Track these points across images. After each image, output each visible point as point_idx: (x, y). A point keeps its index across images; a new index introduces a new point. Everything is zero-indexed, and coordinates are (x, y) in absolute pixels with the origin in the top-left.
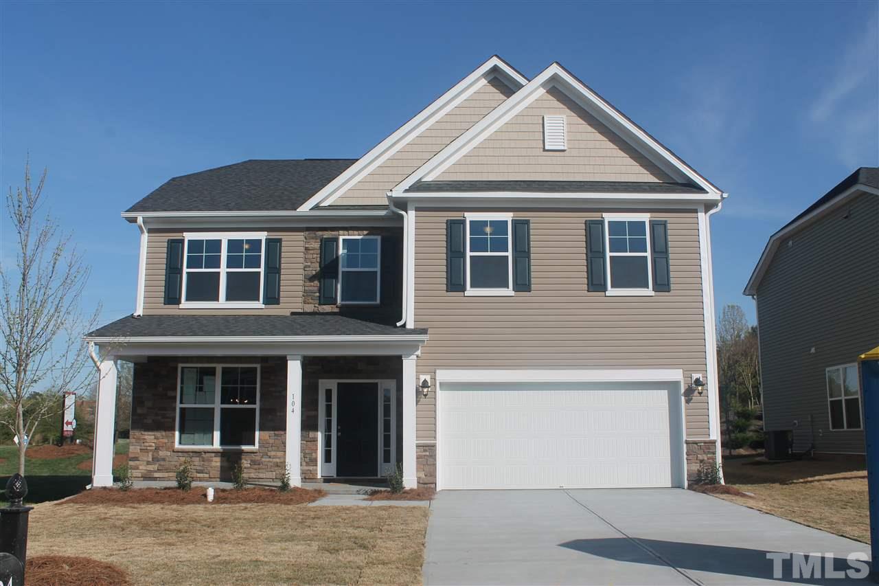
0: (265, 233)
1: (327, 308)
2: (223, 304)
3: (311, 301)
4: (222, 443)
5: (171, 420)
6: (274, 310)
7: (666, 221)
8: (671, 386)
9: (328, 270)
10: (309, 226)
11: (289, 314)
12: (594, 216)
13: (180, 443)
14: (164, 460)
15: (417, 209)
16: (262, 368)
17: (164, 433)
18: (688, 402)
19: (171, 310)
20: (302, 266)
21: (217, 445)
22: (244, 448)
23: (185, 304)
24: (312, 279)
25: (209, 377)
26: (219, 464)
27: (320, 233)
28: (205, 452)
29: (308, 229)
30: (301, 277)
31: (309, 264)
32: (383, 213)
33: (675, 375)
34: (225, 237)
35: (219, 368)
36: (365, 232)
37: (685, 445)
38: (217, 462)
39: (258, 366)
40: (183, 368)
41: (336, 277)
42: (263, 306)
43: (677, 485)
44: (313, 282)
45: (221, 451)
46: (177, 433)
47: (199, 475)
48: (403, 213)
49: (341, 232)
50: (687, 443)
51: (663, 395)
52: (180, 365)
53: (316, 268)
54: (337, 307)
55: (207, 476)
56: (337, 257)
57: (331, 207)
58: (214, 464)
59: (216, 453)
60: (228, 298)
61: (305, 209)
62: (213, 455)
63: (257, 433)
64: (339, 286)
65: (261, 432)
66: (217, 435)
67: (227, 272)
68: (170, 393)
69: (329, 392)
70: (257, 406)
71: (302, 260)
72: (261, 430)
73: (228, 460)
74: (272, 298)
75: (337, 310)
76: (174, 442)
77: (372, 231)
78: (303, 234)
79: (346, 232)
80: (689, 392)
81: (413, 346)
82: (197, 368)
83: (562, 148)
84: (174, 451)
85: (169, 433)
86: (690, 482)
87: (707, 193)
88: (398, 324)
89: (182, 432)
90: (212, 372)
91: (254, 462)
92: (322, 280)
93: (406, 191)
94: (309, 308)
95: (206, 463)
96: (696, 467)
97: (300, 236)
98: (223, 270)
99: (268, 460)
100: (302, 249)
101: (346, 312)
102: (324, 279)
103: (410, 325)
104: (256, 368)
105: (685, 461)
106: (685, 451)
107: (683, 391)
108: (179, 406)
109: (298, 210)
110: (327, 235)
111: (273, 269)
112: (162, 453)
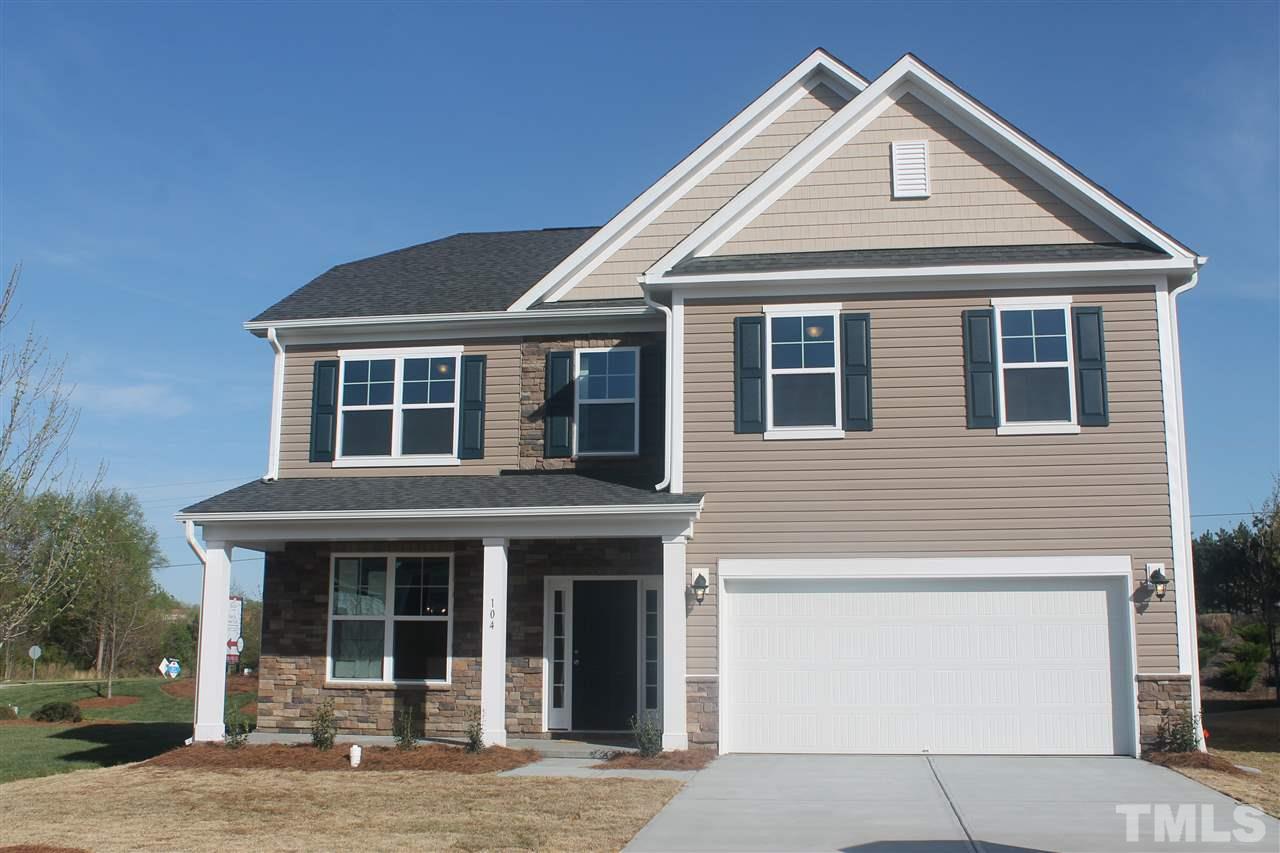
0: (461, 348)
1: (557, 463)
2: (397, 459)
3: (531, 452)
4: (397, 675)
5: (320, 640)
6: (474, 468)
7: (1100, 308)
8: (1112, 584)
9: (557, 403)
10: (528, 334)
11: (498, 474)
12: (977, 304)
13: (334, 676)
14: (309, 701)
15: (688, 303)
16: (457, 558)
17: (309, 659)
18: (1140, 610)
19: (320, 470)
20: (517, 398)
21: (388, 679)
22: (430, 683)
23: (341, 461)
24: (533, 417)
25: (375, 573)
26: (391, 708)
27: (544, 345)
28: (371, 690)
29: (526, 339)
30: (517, 415)
31: (528, 394)
32: (640, 310)
33: (1119, 565)
34: (399, 356)
35: (391, 557)
36: (616, 342)
37: (1135, 685)
38: (388, 705)
39: (451, 555)
40: (337, 559)
41: (571, 415)
42: (458, 462)
43: (1123, 751)
44: (533, 421)
45: (395, 687)
46: (329, 660)
47: (361, 725)
48: (665, 309)
49: (578, 343)
50: (1140, 680)
51: (1100, 597)
52: (334, 556)
53: (538, 400)
54: (572, 461)
55: (373, 726)
56: (572, 383)
57: (562, 304)
58: (383, 708)
59: (387, 690)
60: (407, 450)
61: (520, 307)
62: (383, 693)
63: (449, 660)
64: (575, 428)
65: (456, 659)
66: (389, 663)
67: (403, 410)
68: (319, 599)
69: (559, 596)
70: (450, 619)
71: (518, 388)
72: (455, 655)
73: (406, 704)
74: (472, 449)
75: (572, 466)
76: (324, 674)
77: (626, 339)
78: (518, 347)
79: (585, 343)
80: (1142, 595)
81: (680, 522)
82: (358, 559)
83: (923, 194)
84: (324, 688)
85: (316, 659)
86: (1146, 747)
87: (1170, 257)
88: (658, 487)
89: (336, 657)
90: (381, 565)
91: (444, 706)
92: (549, 419)
93: (668, 274)
94: (529, 464)
95: (372, 707)
96: (1154, 722)
97: (515, 350)
98: (398, 407)
99: (465, 702)
100: (518, 371)
101: (587, 469)
102: (551, 417)
103: (677, 488)
104: (448, 558)
105: (1136, 711)
106: (1136, 693)
107: (1131, 592)
108: (331, 618)
109: (509, 310)
110: (556, 347)
111: (474, 404)
112: (307, 691)
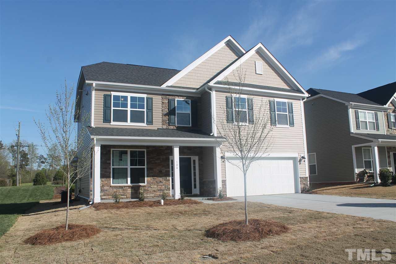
0: (146, 95)
1: (172, 127)
2: (129, 124)
3: (165, 124)
4: (131, 183)
5: (109, 173)
6: (150, 127)
7: (292, 102)
8: (294, 159)
9: (171, 112)
11: (157, 129)
12: (272, 99)
13: (113, 183)
14: (106, 190)
15: (216, 91)
16: (147, 151)
17: (105, 179)
18: (300, 164)
19: (106, 125)
20: (161, 110)
21: (129, 183)
22: (140, 184)
23: (113, 123)
24: (165, 115)
25: (124, 155)
26: (130, 192)
27: (168, 97)
28: (124, 187)
29: (163, 95)
30: (161, 114)
31: (164, 109)
32: (194, 91)
33: (295, 155)
34: (129, 95)
35: (129, 151)
36: (185, 98)
37: (300, 179)
38: (129, 191)
39: (145, 150)
40: (113, 150)
41: (175, 115)
42: (146, 125)
43: (297, 192)
44: (166, 116)
45: (132, 186)
46: (112, 179)
47: (122, 197)
48: (211, 92)
49: (176, 97)
50: (300, 178)
51: (291, 162)
52: (112, 150)
53: (166, 111)
54: (176, 127)
55: (126, 197)
56: (175, 107)
57: (171, 86)
58: (128, 191)
59: (129, 187)
60: (131, 121)
61: (164, 86)
62: (128, 188)
63: (146, 178)
64: (176, 119)
65: (147, 178)
66: (129, 179)
67: (131, 110)
68: (108, 162)
70: (145, 167)
71: (161, 107)
73: (134, 190)
74: (150, 122)
75: (175, 128)
76: (110, 183)
78: (161, 96)
79: (178, 97)
80: (300, 161)
82: (119, 151)
83: (261, 73)
84: (111, 187)
85: (108, 179)
86: (302, 191)
87: (305, 94)
88: (211, 134)
89: (113, 178)
90: (126, 153)
91: (145, 190)
92: (170, 116)
94: (165, 127)
95: (125, 191)
96: (303, 186)
97: (160, 97)
98: (129, 109)
99: (151, 189)
100: (161, 103)
101: (179, 129)
102: (171, 115)
104: (144, 151)
105: (300, 184)
106: (300, 180)
107: (298, 161)
108: (112, 167)
109: (161, 87)
110: (170, 97)
111: (150, 109)
112: (106, 188)
